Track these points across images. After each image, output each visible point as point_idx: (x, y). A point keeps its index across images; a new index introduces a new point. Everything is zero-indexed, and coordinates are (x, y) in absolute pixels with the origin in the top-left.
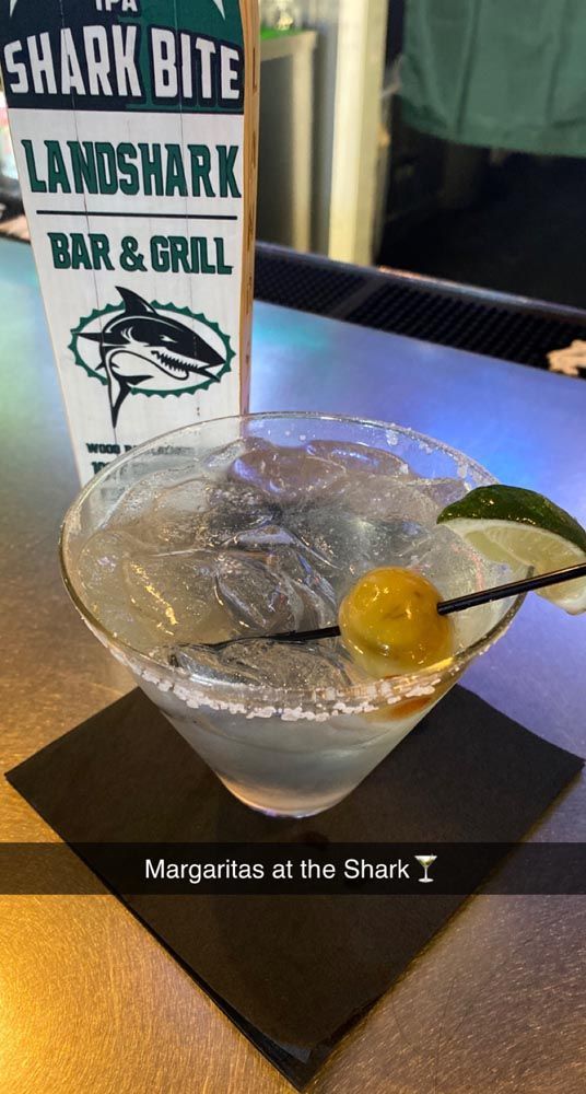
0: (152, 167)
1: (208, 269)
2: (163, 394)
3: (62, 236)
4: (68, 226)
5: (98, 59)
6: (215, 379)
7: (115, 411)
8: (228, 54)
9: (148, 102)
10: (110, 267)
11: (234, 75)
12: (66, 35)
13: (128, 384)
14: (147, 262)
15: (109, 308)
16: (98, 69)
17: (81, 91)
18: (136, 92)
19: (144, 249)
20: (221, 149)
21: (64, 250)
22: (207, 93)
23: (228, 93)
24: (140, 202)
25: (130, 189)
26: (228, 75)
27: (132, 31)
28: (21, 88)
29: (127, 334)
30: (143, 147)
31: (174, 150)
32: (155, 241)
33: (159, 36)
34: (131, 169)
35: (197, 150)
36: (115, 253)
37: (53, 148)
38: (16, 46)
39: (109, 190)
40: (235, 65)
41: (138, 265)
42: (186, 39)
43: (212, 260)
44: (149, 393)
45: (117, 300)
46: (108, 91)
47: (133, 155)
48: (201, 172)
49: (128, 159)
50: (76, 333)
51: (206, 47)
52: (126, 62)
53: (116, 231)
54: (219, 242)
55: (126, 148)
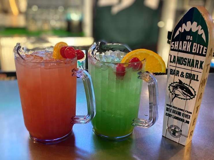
0: (189, 62)
1: (195, 80)
2: (182, 99)
3: (172, 70)
4: (174, 68)
5: (185, 46)
6: (192, 98)
7: (173, 99)
8: (205, 48)
9: (191, 53)
10: (178, 76)
11: (205, 51)
12: (181, 42)
13: (176, 96)
14: (185, 76)
15: (177, 82)
16: (184, 47)
17: (181, 50)
18: (189, 51)
19: (185, 74)
20: (201, 61)
21: (172, 72)
22: (200, 53)
23: (204, 53)
24: (186, 67)
25: (185, 65)
26: (204, 51)
27: (191, 43)
28: (172, 48)
29: (178, 87)
30: (188, 59)
31: (193, 60)
32: (187, 73)
33: (195, 44)
34: (186, 62)
35: (197, 61)
36: (180, 74)
37: (175, 57)
38: (174, 42)
39: (181, 64)
40: (206, 50)
41: (183, 76)
42: (199, 45)
43: (196, 78)
44: (179, 98)
45: (178, 81)
46: (185, 50)
47: (187, 60)
48: (197, 64)
49: (185, 60)
50: (170, 85)
51: (202, 46)
52: (189, 47)
53: (181, 71)
54: (197, 76)
55: (186, 59)
